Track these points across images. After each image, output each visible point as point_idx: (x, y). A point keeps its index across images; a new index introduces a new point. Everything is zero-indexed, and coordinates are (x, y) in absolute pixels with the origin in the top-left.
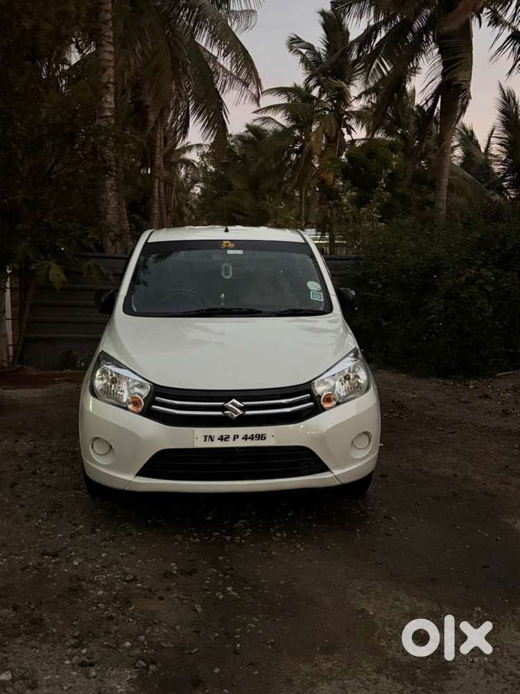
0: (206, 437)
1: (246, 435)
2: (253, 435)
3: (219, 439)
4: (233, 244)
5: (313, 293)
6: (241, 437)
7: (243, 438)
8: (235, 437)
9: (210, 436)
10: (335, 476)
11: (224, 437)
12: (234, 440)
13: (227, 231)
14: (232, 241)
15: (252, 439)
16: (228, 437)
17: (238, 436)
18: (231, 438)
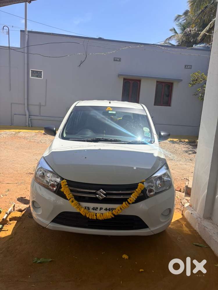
0: (86, 207)
1: (107, 208)
2: (110, 208)
3: (92, 209)
4: (112, 109)
5: (146, 133)
6: (104, 209)
7: (105, 210)
8: (101, 209)
9: (88, 207)
10: (151, 231)
11: (95, 208)
12: (100, 210)
13: (110, 103)
14: (111, 107)
15: (110, 210)
16: (97, 208)
17: (102, 208)
18: (99, 209)
